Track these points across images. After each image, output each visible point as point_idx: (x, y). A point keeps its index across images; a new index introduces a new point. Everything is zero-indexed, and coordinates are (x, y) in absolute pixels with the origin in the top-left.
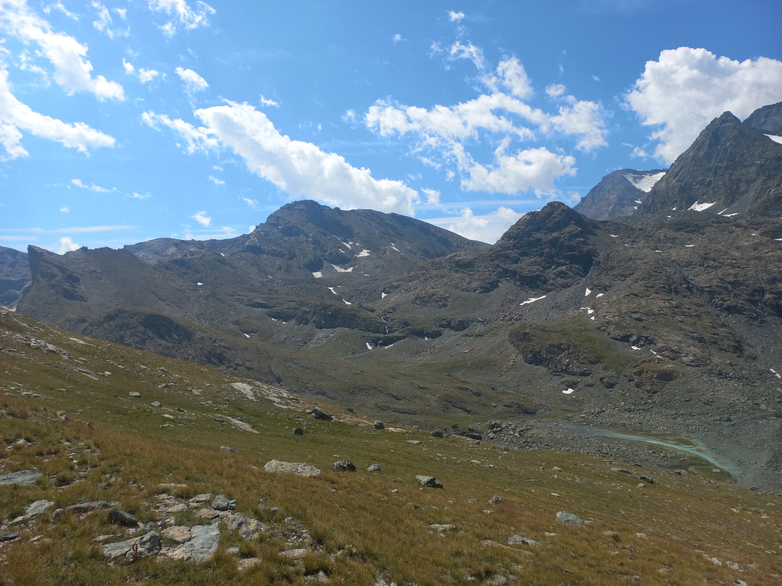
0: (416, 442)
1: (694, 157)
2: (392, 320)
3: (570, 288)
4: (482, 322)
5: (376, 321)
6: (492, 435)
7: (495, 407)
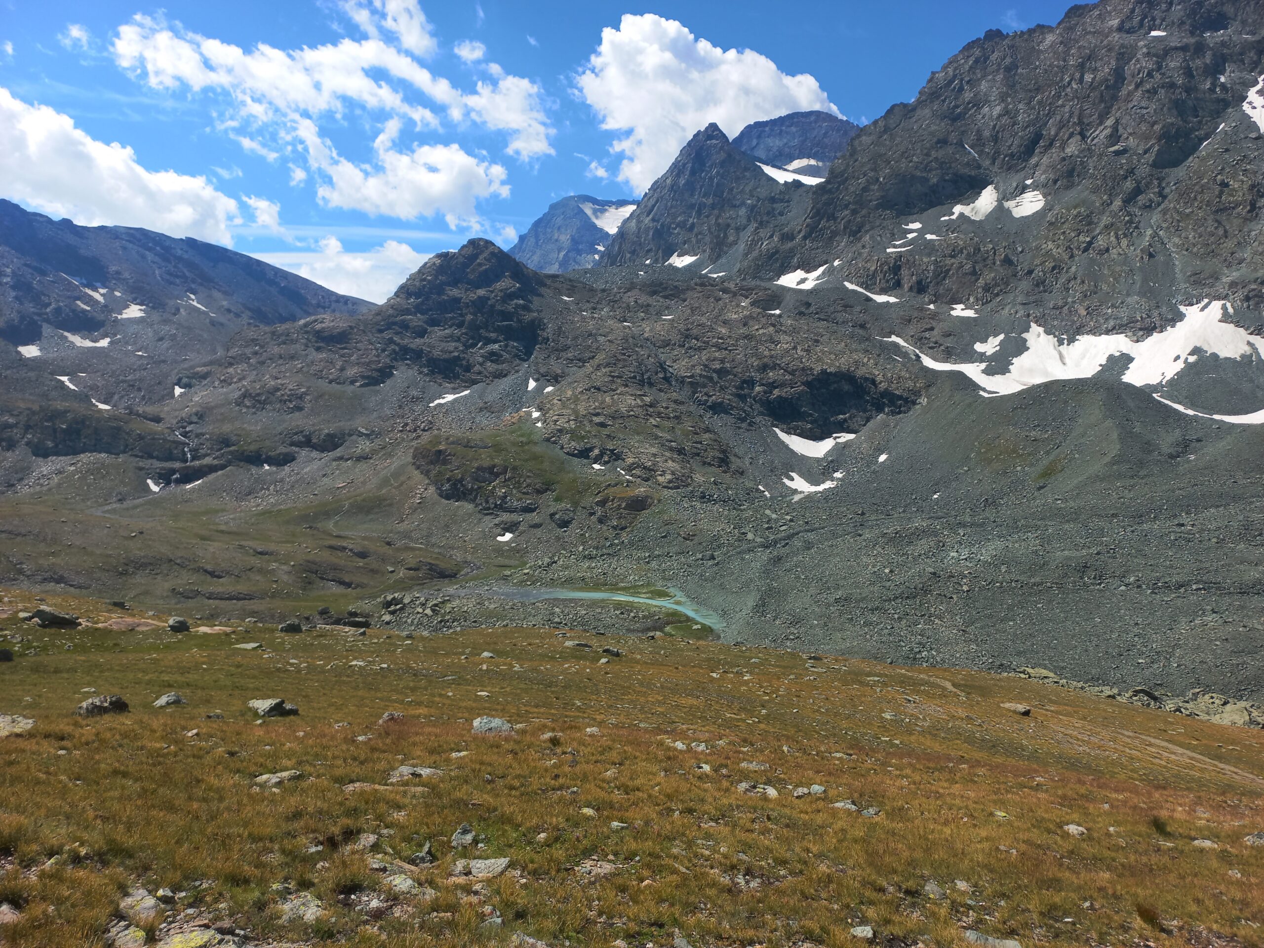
0: (251, 646)
1: (672, 186)
2: (198, 436)
3: (505, 379)
4: (367, 435)
5: (165, 440)
6: (387, 618)
7: (392, 572)
